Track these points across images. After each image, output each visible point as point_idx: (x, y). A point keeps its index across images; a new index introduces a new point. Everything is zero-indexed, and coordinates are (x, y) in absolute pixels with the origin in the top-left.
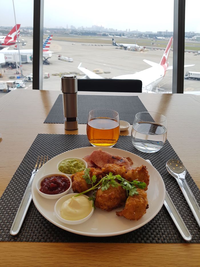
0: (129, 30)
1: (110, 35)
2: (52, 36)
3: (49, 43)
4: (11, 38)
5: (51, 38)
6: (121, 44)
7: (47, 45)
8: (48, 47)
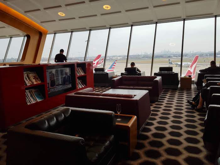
0: (193, 52)
1: (174, 56)
2: (116, 61)
3: (115, 66)
4: (95, 64)
5: (116, 62)
6: (176, 63)
7: (113, 67)
8: (114, 68)
